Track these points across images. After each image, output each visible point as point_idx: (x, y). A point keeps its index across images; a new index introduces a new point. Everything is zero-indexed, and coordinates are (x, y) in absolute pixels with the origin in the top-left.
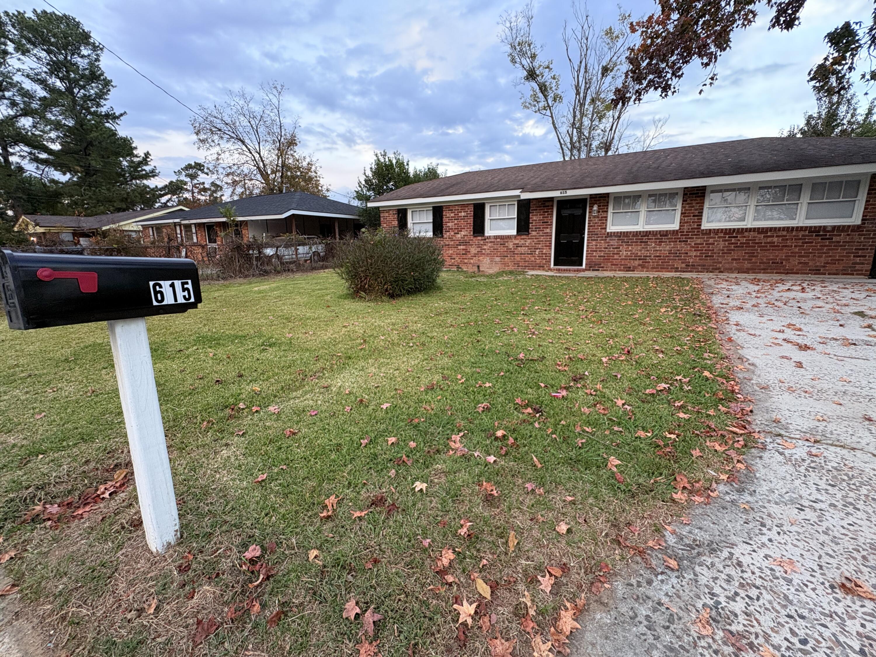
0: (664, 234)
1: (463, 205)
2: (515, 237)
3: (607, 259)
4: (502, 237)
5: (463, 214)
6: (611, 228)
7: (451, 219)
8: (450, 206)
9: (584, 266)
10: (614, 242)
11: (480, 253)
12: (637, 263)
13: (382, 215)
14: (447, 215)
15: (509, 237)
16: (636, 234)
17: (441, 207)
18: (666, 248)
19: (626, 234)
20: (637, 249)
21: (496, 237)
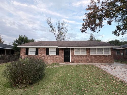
0: (84, 56)
1: (44, 48)
2: (56, 56)
3: (75, 60)
4: (53, 56)
5: (43, 50)
6: (75, 54)
7: (41, 51)
8: (40, 48)
9: (71, 62)
10: (76, 57)
11: (48, 59)
12: (80, 61)
13: (21, 49)
14: (39, 50)
15: (55, 56)
16: (80, 55)
17: (38, 48)
18: (85, 58)
19: (78, 55)
20: (80, 58)
21: (51, 56)
